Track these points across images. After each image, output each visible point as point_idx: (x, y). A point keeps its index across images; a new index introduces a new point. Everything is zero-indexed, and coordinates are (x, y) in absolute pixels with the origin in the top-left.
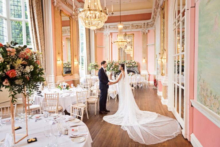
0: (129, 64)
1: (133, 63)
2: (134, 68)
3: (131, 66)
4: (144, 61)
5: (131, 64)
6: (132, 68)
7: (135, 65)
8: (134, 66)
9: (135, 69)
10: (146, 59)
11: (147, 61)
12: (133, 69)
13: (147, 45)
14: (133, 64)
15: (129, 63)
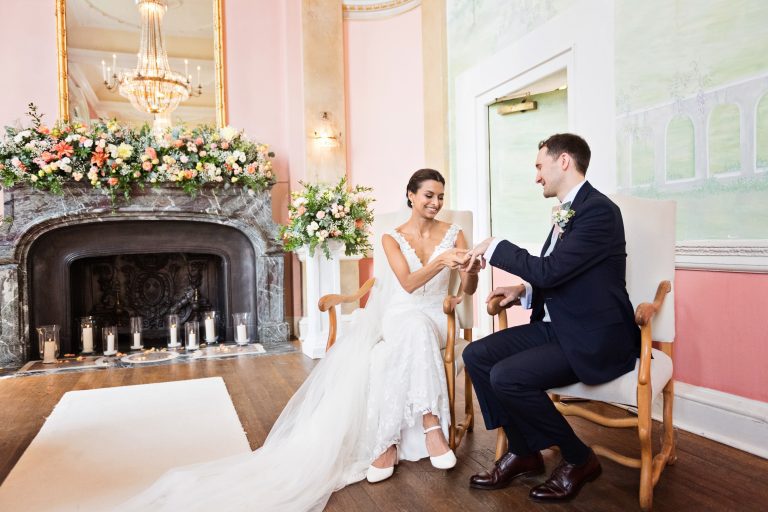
0: (184, 159)
1: (231, 149)
2: (237, 203)
3: (212, 173)
4: (323, 140)
5: (209, 159)
6: (214, 205)
7: (248, 171)
8: (242, 182)
9: (250, 211)
10: (342, 122)
11: (343, 143)
12: (227, 210)
13: (344, 8)
14: (230, 158)
15: (192, 148)
